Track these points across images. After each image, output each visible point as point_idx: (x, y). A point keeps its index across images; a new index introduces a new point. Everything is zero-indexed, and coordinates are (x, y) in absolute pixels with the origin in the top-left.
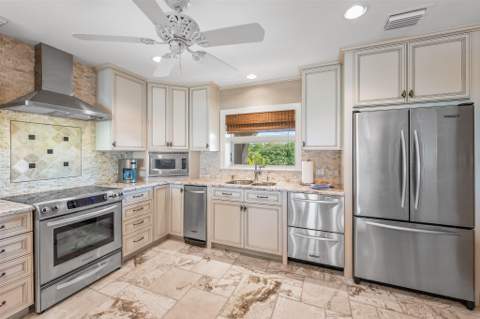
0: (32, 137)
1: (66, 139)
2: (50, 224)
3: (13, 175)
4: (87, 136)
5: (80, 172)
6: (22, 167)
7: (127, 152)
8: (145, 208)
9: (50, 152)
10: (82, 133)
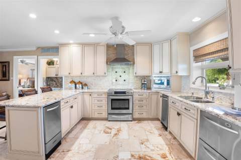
0: (116, 72)
1: (125, 72)
2: (111, 97)
3: (112, 83)
4: (131, 71)
5: (129, 83)
6: (114, 81)
7: (147, 76)
8: (144, 101)
9: (120, 76)
10: (129, 70)
